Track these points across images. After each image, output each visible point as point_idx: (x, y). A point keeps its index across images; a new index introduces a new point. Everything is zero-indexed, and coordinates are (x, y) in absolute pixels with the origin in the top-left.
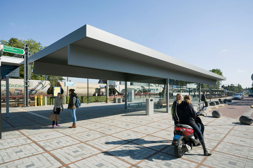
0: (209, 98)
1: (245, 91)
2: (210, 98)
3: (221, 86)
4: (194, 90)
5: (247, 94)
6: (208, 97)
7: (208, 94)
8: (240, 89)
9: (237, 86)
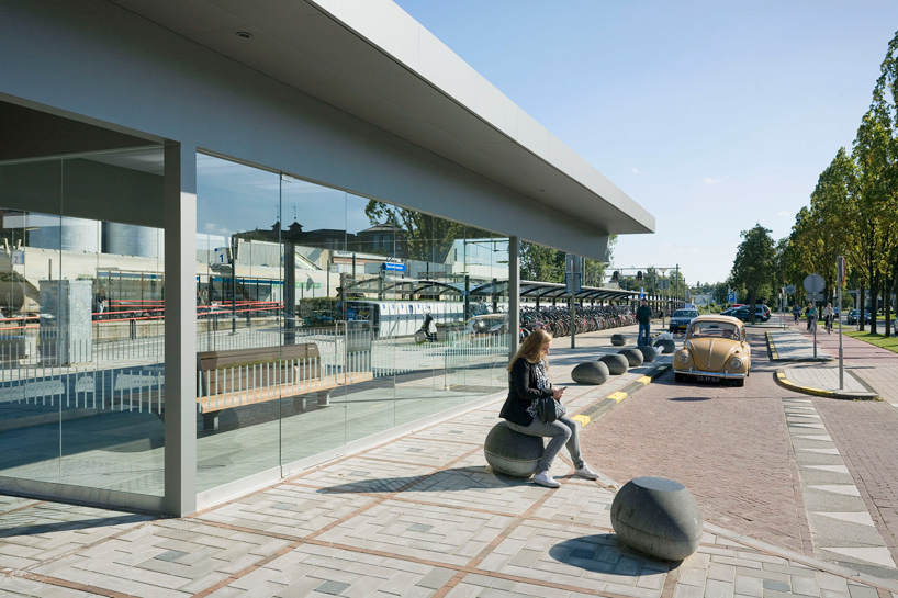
0: (568, 329)
1: (699, 298)
2: (571, 330)
3: (609, 272)
4: (494, 289)
5: (707, 308)
6: (560, 322)
7: (563, 312)
8: (679, 288)
9: (667, 274)
